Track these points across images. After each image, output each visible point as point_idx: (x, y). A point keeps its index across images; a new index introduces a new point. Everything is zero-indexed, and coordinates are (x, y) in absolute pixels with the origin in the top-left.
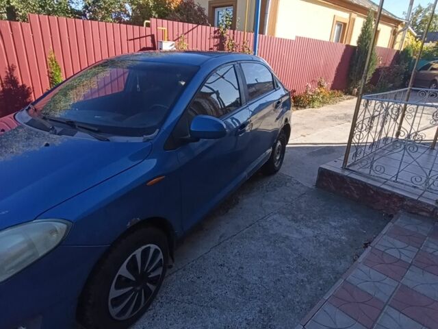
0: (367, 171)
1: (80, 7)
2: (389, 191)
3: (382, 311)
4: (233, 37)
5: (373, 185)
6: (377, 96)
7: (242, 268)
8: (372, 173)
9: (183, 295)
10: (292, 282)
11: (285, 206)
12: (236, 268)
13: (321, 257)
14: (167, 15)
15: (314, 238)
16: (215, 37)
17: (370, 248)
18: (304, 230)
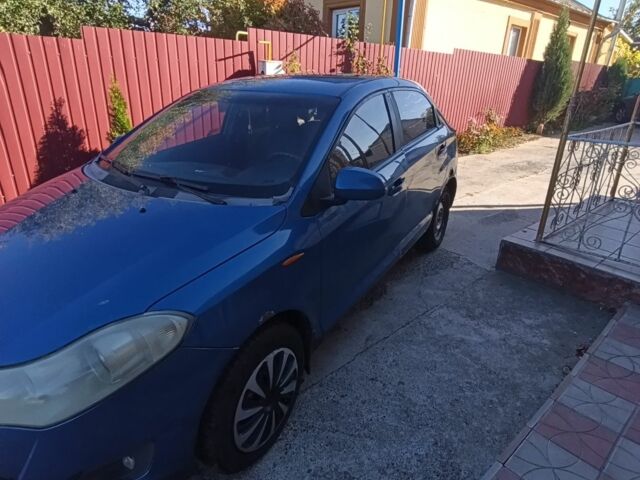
0: (574, 246)
1: (141, 14)
2: (609, 274)
3: (614, 445)
4: (365, 53)
5: (585, 266)
6: (587, 135)
7: (403, 384)
8: (582, 247)
9: (323, 421)
10: (476, 404)
11: (454, 297)
12: (393, 383)
13: (516, 370)
14: (265, 22)
15: (502, 342)
16: (338, 54)
17: (586, 356)
18: (486, 331)
